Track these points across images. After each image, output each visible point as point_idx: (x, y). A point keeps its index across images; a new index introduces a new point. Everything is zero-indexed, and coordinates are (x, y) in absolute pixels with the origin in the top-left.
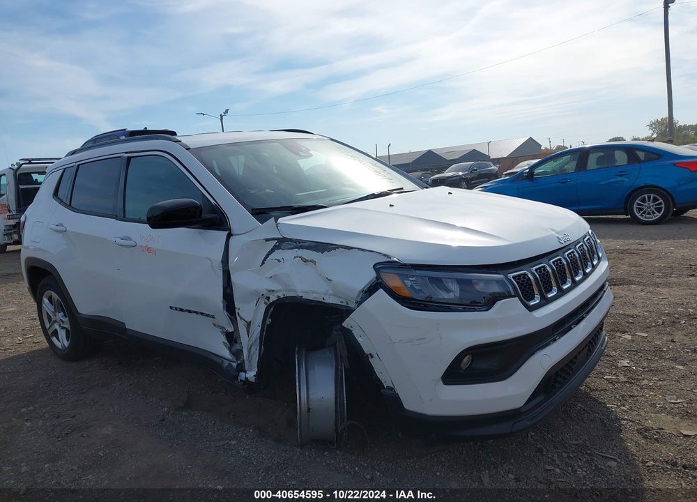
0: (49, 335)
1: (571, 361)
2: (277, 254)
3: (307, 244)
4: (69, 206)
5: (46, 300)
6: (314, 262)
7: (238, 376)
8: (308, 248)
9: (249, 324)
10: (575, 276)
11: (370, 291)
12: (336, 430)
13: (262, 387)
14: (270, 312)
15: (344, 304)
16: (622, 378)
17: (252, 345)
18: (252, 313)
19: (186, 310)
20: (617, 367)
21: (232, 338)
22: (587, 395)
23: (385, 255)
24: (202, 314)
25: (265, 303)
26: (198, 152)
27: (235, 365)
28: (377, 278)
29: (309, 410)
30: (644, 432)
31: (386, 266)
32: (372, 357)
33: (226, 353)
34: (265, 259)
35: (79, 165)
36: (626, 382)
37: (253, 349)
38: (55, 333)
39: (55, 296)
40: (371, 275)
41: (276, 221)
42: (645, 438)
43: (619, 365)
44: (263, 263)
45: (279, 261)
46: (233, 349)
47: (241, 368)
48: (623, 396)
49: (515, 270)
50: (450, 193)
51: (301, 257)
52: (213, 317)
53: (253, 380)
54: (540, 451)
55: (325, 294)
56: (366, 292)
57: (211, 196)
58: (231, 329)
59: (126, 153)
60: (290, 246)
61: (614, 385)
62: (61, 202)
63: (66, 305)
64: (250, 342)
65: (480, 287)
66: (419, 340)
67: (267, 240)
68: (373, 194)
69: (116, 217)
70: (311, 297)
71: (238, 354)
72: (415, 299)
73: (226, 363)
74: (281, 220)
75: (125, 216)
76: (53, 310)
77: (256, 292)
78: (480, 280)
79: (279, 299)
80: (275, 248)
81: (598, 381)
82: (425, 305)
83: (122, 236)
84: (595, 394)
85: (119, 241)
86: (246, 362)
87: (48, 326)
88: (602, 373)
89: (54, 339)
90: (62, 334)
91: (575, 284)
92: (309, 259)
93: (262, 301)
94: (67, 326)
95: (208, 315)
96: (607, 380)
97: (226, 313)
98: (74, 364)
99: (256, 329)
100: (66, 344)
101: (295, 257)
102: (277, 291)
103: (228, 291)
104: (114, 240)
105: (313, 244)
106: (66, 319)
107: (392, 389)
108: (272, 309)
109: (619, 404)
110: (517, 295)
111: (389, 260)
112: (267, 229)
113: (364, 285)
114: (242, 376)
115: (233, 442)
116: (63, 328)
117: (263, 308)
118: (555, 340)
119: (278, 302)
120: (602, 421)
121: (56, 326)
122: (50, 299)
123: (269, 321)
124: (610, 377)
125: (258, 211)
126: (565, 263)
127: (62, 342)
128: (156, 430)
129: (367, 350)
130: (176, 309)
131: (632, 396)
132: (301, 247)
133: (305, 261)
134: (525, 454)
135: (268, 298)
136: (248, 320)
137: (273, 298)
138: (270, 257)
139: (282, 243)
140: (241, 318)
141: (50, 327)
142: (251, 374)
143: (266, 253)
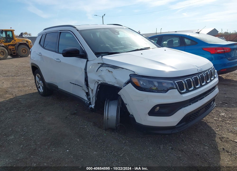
0: (38, 88)
1: (197, 112)
2: (101, 69)
3: (110, 66)
4: (43, 47)
5: (37, 77)
6: (112, 72)
7: (89, 106)
8: (111, 67)
9: (92, 90)
10: (207, 81)
11: (127, 83)
12: (116, 126)
13: (97, 110)
14: (99, 87)
15: (120, 87)
16: (220, 119)
17: (93, 97)
18: (93, 87)
19: (75, 84)
20: (219, 115)
21: (88, 94)
22: (206, 124)
23: (133, 72)
24: (79, 85)
25: (97, 84)
26: (80, 32)
27: (88, 102)
28: (131, 79)
29: (108, 119)
30: (221, 138)
31: (133, 75)
32: (126, 105)
33: (86, 98)
34: (98, 70)
35: (46, 34)
36: (221, 121)
37: (94, 98)
38: (39, 87)
39: (39, 76)
40: (128, 78)
41: (102, 57)
42: (222, 140)
43: (221, 115)
44: (97, 71)
45: (102, 71)
46: (88, 97)
47: (90, 104)
48: (218, 126)
49: (178, 79)
50: (165, 50)
51: (108, 70)
52: (82, 87)
53: (93, 108)
54: (183, 140)
55: (115, 83)
56: (126, 83)
57: (83, 47)
58: (87, 91)
59: (60, 31)
60: (105, 66)
61: (216, 121)
62: (41, 46)
63: (42, 79)
64: (93, 96)
65: (165, 85)
66: (141, 100)
67: (98, 63)
68: (138, 49)
69: (56, 52)
70: (110, 83)
71: (89, 99)
72: (141, 87)
73: (86, 102)
74: (104, 57)
75: (58, 52)
76: (39, 80)
77: (94, 80)
78: (165, 83)
79: (101, 83)
80: (101, 66)
81: (211, 119)
82: (145, 89)
83: (57, 58)
84: (209, 124)
85: (56, 60)
86: (91, 102)
87: (37, 85)
88: (213, 117)
89: (39, 89)
90: (41, 88)
91: (207, 83)
92: (111, 71)
93: (96, 83)
94: (42, 85)
95: (81, 86)
96: (215, 119)
97: (85, 86)
98: (44, 97)
99: (95, 92)
100: (42, 91)
101: (106, 70)
102: (101, 81)
103: (86, 79)
104: (54, 59)
105: (112, 66)
106: (42, 83)
107: (133, 115)
108: (99, 86)
109: (216, 128)
110: (177, 88)
111: (134, 73)
112: (99, 60)
113: (126, 81)
114: (90, 106)
115: (86, 126)
116: (41, 86)
117: (97, 85)
118: (190, 105)
119: (101, 84)
120: (208, 133)
121: (40, 85)
122: (38, 76)
123: (98, 90)
124: (216, 119)
125: (97, 53)
126: (204, 76)
127: (41, 90)
128: (64, 120)
129: (125, 102)
130: (72, 83)
131: (222, 126)
132: (108, 67)
133: (109, 71)
134: (177, 141)
135: (98, 83)
136: (92, 89)
137: (100, 83)
138: (99, 69)
139: (103, 65)
140: (90, 88)
141: (38, 85)
142: (93, 106)
143: (98, 68)
